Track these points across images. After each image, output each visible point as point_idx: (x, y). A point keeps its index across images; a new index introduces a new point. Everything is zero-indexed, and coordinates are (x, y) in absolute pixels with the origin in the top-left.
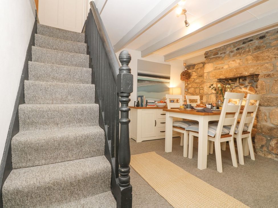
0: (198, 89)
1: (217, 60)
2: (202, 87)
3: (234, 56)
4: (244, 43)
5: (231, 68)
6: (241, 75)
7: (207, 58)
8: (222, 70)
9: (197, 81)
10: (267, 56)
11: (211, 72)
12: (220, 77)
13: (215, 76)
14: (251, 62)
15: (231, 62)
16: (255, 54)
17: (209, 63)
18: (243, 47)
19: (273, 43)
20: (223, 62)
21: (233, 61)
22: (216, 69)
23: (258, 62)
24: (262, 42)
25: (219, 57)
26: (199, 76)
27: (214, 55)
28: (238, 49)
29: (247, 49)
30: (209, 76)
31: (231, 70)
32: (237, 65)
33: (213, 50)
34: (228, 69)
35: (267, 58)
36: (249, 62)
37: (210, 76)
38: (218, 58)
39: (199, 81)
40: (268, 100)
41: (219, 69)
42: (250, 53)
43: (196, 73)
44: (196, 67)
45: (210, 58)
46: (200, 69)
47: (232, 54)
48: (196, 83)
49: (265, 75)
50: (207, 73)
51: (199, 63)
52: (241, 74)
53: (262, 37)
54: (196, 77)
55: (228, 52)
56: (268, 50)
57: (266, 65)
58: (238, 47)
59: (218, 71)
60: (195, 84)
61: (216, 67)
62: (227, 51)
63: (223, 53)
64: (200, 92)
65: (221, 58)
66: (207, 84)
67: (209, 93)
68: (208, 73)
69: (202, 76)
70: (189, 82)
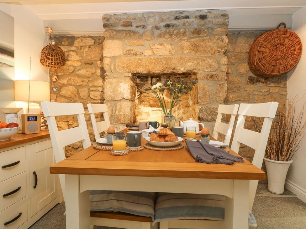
0: (86, 88)
1: (130, 36)
2: (93, 86)
3: (160, 36)
4: (177, 18)
5: (156, 57)
6: (174, 71)
7: (107, 29)
8: (140, 57)
9: (82, 72)
10: (210, 46)
11: (119, 57)
12: (139, 69)
13: (127, 67)
14: (188, 51)
15: (157, 46)
16: (193, 40)
17: (112, 38)
18: (175, 24)
19: (216, 30)
20: (142, 42)
21: (161, 45)
22: (128, 53)
23: (198, 54)
24: (203, 25)
25: (135, 33)
26: (86, 64)
27: (124, 26)
28: (168, 26)
29: (182, 30)
30: (115, 65)
31: (158, 61)
32: (167, 53)
33: (121, 15)
34: (152, 58)
35: (210, 50)
36: (185, 52)
37: (119, 66)
38: (132, 34)
39: (87, 73)
40: (212, 112)
41: (136, 54)
42: (186, 38)
43: (77, 54)
44: (76, 43)
45: (115, 30)
46: (87, 49)
47: (157, 32)
48: (79, 76)
49: (208, 75)
50: (110, 57)
51: (85, 37)
52: (174, 69)
53: (203, 17)
54: (79, 64)
55: (149, 27)
56: (210, 39)
57: (209, 60)
58: (169, 23)
59: (133, 58)
60: (76, 78)
61: (129, 50)
62: (148, 25)
63: (140, 26)
64: (89, 96)
65: (138, 35)
66: (111, 80)
67: (117, 99)
68: (113, 58)
69: (92, 64)
70: (62, 73)
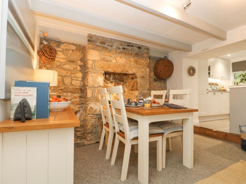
0: (70, 78)
1: (104, 50)
3: (120, 53)
4: (128, 46)
5: (118, 64)
6: (127, 73)
7: (89, 43)
8: (110, 63)
9: (67, 66)
10: (142, 62)
11: (97, 61)
12: (109, 70)
13: (102, 68)
14: (133, 63)
15: (118, 58)
16: (135, 58)
17: (93, 49)
18: (127, 48)
19: (145, 55)
20: (111, 55)
21: (121, 58)
22: (103, 59)
23: (137, 65)
24: (140, 52)
25: (107, 49)
26: (69, 61)
27: (101, 43)
28: (124, 48)
29: (130, 52)
30: (95, 66)
31: (119, 66)
32: (124, 63)
33: (99, 36)
34: (116, 64)
35: (142, 64)
36: (132, 63)
37: (97, 66)
38: (105, 49)
39: (70, 68)
40: (144, 94)
41: (107, 61)
42: (132, 56)
43: (63, 54)
44: (62, 46)
45: (95, 45)
46: (71, 52)
47: (118, 51)
48: (64, 69)
49: (142, 76)
50: (92, 60)
51: (69, 43)
52: (127, 71)
53: (139, 48)
54: (64, 61)
55: (114, 47)
56: (142, 59)
57: (142, 69)
58: (125, 47)
59: (105, 63)
60: (62, 70)
61: (104, 58)
62: (114, 46)
63: (110, 45)
64: (71, 83)
65: (108, 50)
66: (92, 74)
67: (96, 86)
68: (94, 61)
